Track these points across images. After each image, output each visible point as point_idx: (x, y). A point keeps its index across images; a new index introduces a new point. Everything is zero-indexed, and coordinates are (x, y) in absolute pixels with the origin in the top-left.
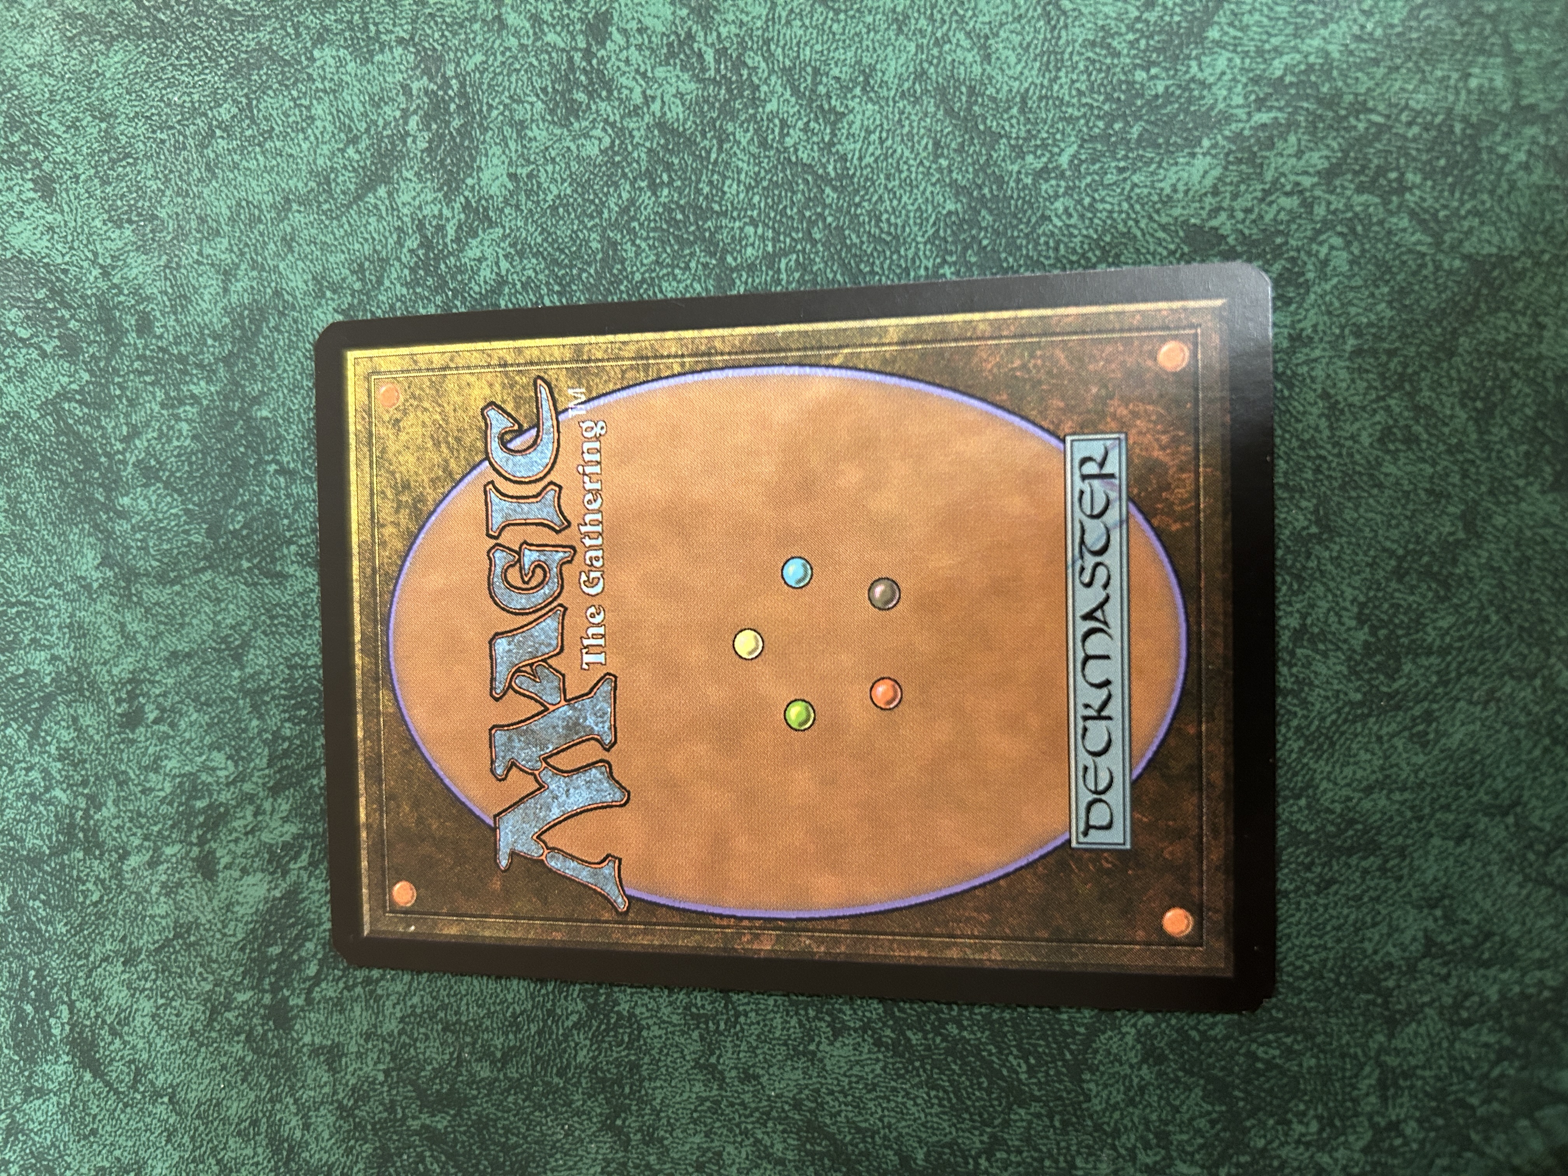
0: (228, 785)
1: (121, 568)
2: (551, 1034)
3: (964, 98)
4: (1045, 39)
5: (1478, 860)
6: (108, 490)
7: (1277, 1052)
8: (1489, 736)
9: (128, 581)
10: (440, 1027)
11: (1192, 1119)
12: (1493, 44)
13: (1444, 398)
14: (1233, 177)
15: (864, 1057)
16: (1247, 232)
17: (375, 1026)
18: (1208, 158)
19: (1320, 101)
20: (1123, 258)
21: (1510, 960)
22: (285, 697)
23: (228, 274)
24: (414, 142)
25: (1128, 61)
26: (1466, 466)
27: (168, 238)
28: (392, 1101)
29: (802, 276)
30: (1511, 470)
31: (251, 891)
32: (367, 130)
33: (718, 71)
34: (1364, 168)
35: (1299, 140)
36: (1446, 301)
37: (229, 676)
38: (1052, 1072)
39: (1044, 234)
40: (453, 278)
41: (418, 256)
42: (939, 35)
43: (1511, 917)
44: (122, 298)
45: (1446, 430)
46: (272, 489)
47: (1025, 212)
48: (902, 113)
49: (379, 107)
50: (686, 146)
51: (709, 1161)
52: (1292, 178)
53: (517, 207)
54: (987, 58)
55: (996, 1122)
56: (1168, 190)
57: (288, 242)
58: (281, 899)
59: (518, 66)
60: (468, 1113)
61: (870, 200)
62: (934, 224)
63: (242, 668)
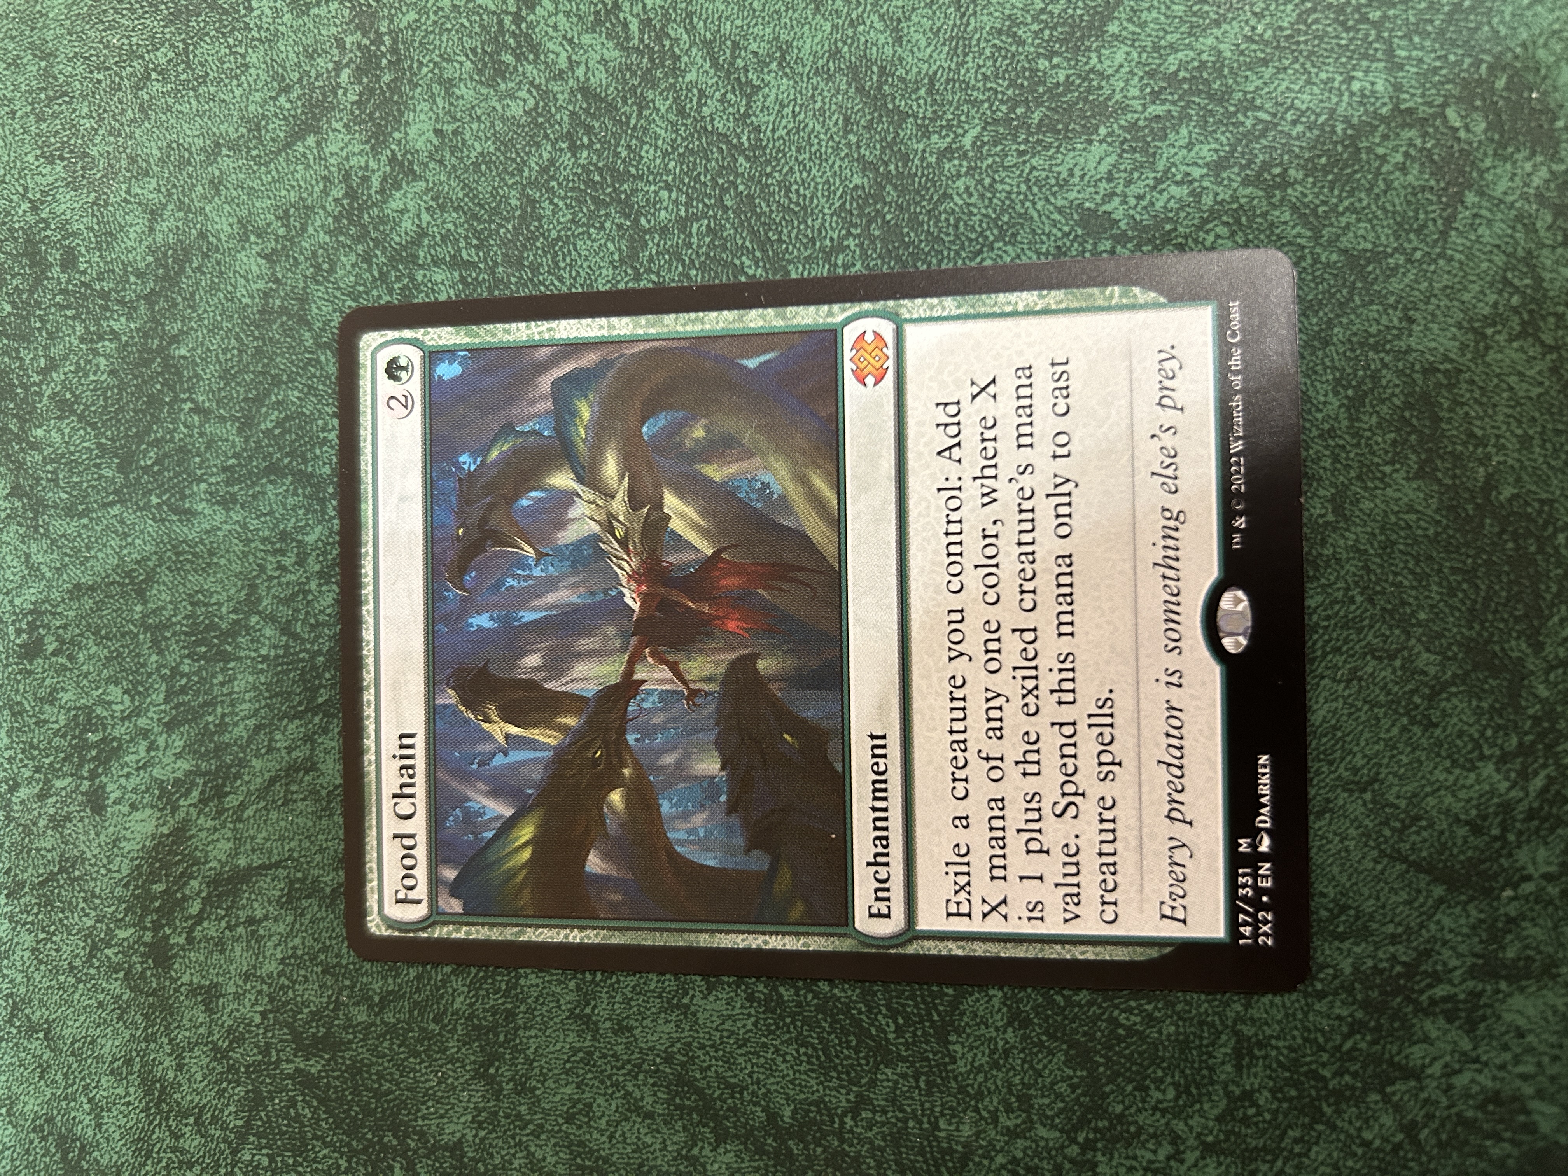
0: (123, 719)
1: (30, 499)
2: (429, 980)
3: (875, 78)
4: (955, 25)
5: (1335, 834)
6: (22, 421)
7: (1138, 1019)
8: (1350, 714)
9: (36, 513)
10: (320, 969)
11: (1053, 1084)
12: (1376, 50)
13: (1317, 384)
14: (1126, 165)
15: (737, 1011)
16: (1138, 217)
17: (254, 967)
18: (1104, 145)
19: (1211, 97)
20: (1019, 238)
21: (1363, 934)
22: (186, 634)
23: (154, 214)
24: (345, 94)
25: (1032, 49)
26: (1337, 451)
27: (98, 176)
28: (268, 1045)
29: (712, 241)
30: (1379, 457)
31: (139, 827)
32: (300, 80)
33: (641, 40)
34: (1250, 162)
35: (1190, 133)
36: (1323, 293)
37: (132, 610)
38: (919, 1033)
39: (945, 211)
40: (375, 228)
41: (342, 205)
42: (854, 16)
43: (1366, 892)
44: (48, 233)
45: (1319, 416)
46: (186, 426)
47: (928, 189)
48: (815, 89)
49: (312, 58)
50: (607, 111)
51: (579, 1113)
52: (1183, 168)
53: (441, 162)
54: (899, 40)
55: (863, 1081)
56: (1064, 175)
57: (216, 185)
58: (168, 836)
59: (449, 26)
60: (343, 1058)
61: (780, 171)
62: (841, 197)
63: (145, 603)
